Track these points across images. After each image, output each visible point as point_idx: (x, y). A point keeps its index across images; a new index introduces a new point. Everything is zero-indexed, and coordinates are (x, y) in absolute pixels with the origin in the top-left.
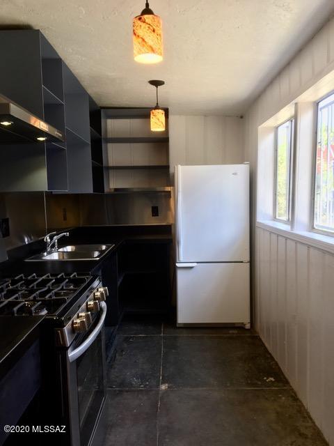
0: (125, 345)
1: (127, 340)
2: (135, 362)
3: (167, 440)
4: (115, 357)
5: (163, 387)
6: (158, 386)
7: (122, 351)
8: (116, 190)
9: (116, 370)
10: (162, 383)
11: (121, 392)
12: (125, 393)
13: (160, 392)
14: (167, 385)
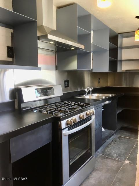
0: (118, 140)
1: (120, 138)
2: (119, 148)
3: (117, 184)
4: (111, 143)
5: (127, 162)
6: (124, 161)
7: (115, 142)
8: (126, 71)
9: (109, 149)
10: (127, 160)
11: (107, 158)
12: (108, 159)
13: (124, 163)
14: (129, 161)
